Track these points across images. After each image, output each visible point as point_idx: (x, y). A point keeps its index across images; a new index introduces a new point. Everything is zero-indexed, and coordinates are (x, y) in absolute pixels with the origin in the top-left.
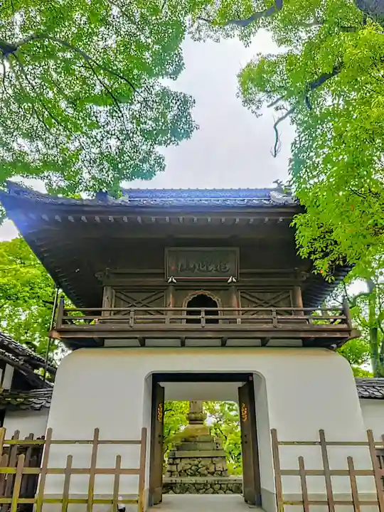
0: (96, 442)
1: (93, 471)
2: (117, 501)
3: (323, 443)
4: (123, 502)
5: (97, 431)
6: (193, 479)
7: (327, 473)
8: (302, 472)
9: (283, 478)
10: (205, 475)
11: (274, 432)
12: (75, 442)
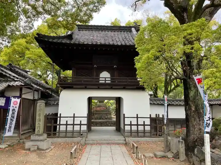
0: (74, 117)
1: (74, 125)
2: (81, 132)
3: (137, 118)
4: (82, 132)
5: (74, 114)
6: (100, 120)
7: (137, 125)
8: (131, 125)
9: (126, 126)
10: (104, 119)
11: (124, 115)
12: (68, 117)
